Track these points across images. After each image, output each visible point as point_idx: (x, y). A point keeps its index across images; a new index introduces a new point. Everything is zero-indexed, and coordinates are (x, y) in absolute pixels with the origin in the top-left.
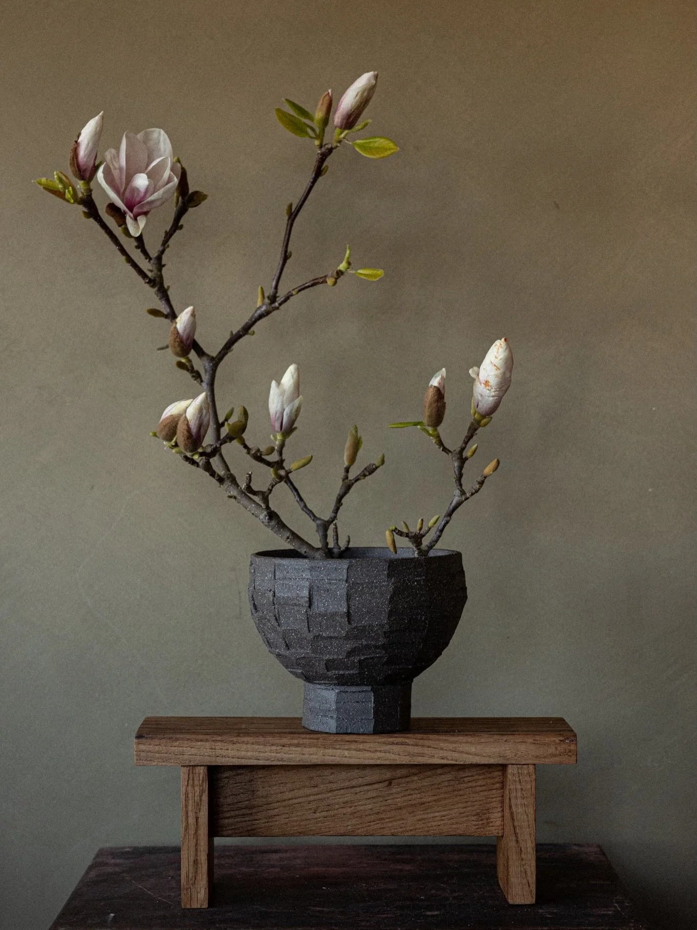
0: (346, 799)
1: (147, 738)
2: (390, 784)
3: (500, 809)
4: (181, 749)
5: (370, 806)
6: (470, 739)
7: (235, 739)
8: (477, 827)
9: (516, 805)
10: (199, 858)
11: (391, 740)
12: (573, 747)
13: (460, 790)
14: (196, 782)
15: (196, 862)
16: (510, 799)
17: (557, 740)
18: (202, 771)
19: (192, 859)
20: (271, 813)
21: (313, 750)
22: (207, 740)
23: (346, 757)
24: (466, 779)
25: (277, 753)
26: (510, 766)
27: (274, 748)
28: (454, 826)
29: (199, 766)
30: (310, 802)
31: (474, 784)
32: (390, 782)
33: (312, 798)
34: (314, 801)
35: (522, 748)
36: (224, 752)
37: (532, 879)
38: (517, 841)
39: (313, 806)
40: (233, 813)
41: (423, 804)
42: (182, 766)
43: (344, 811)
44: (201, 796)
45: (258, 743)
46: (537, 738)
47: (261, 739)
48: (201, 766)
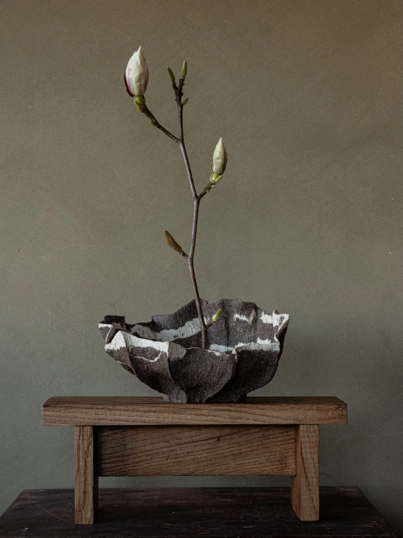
0: (188, 450)
1: (51, 407)
2: (219, 440)
3: (294, 457)
4: (74, 414)
5: (206, 455)
6: (274, 407)
7: (112, 407)
8: (278, 469)
9: (306, 453)
10: (87, 490)
11: (220, 408)
12: (344, 413)
13: (267, 444)
14: (85, 437)
15: (85, 492)
16: (301, 448)
17: (333, 407)
18: (89, 430)
19: (82, 491)
20: (137, 460)
21: (165, 415)
22: (92, 408)
23: (188, 420)
24: (271, 437)
25: (141, 417)
26: (302, 425)
27: (139, 413)
28: (263, 469)
29: (87, 426)
30: (163, 453)
31: (275, 440)
32: (218, 438)
33: (165, 449)
34: (167, 451)
35: (310, 413)
36: (104, 417)
37: (317, 503)
38: (306, 478)
39: (166, 455)
40: (111, 460)
41: (241, 453)
42: (75, 426)
43: (187, 458)
44: (88, 447)
45: (128, 411)
46: (321, 406)
47: (130, 407)
48: (88, 426)
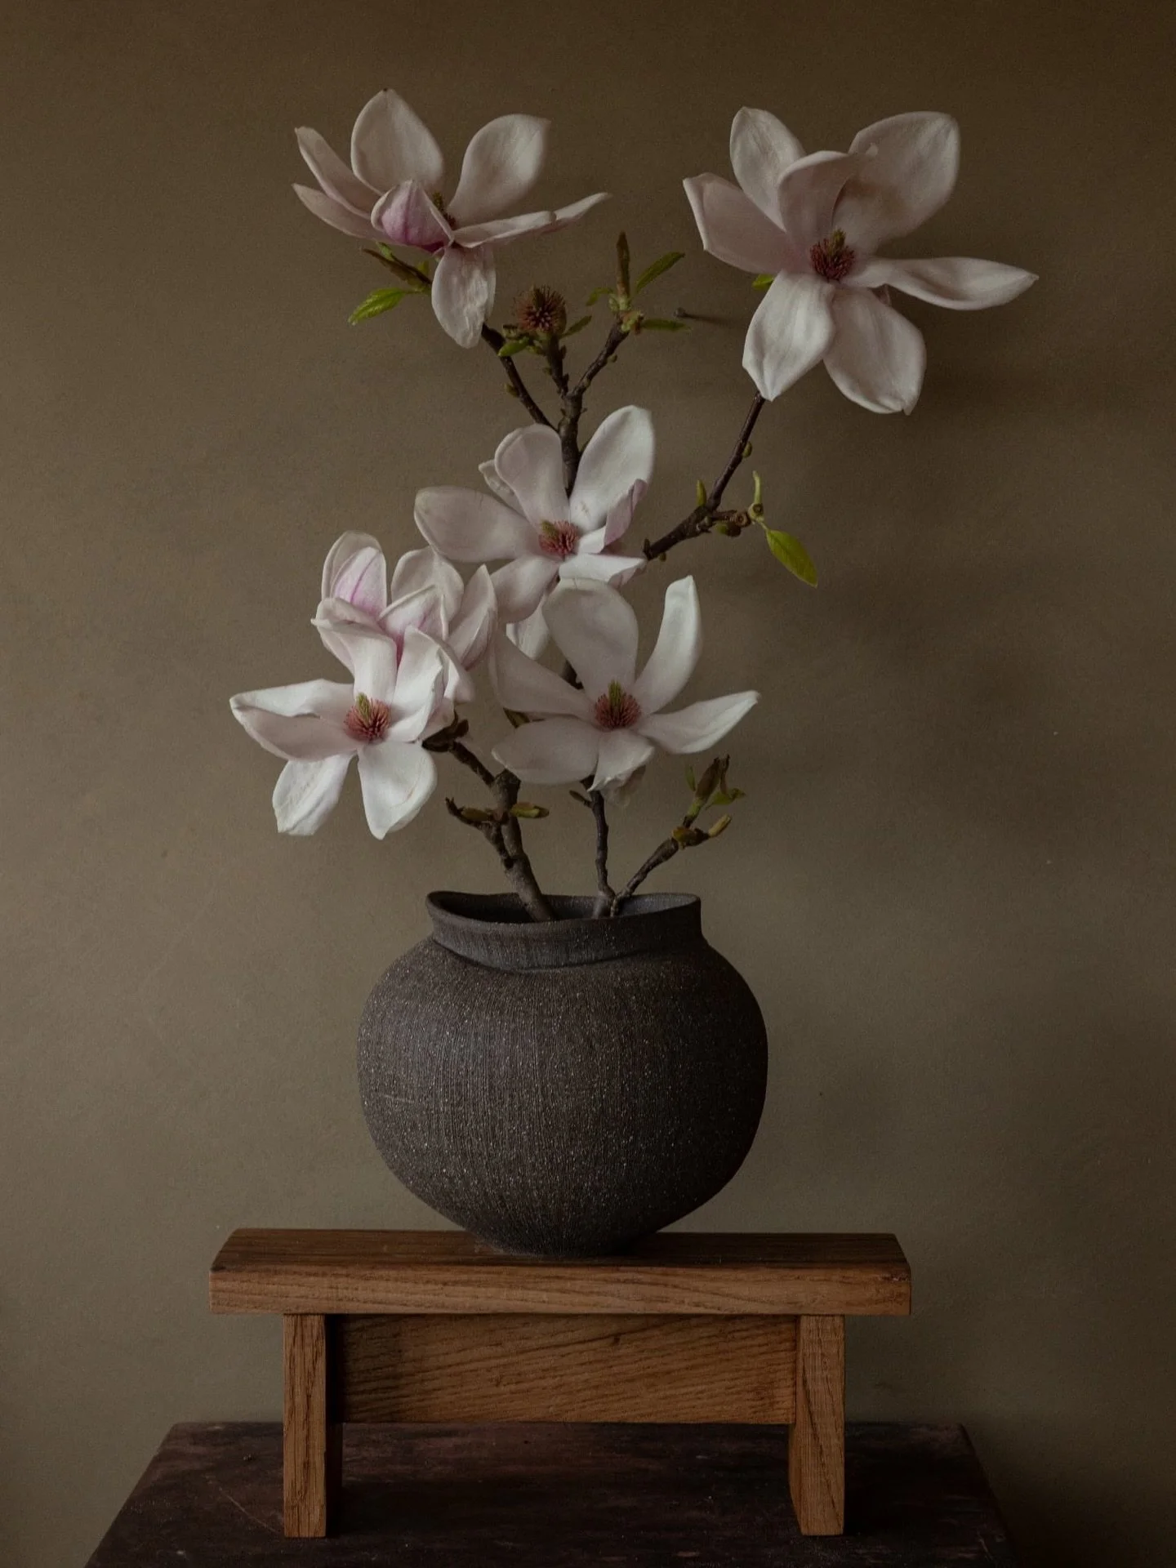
0: (546, 1365)
1: (229, 1271)
2: (617, 1340)
3: (790, 1383)
4: (283, 1287)
5: (586, 1376)
6: (741, 1274)
7: (368, 1273)
8: (753, 1410)
9: (814, 1379)
10: (311, 1460)
11: (616, 1275)
12: (904, 1289)
13: (728, 1352)
14: (307, 1341)
15: (307, 1465)
16: (804, 1370)
17: (879, 1276)
18: (316, 1323)
19: (300, 1461)
20: (429, 1386)
21: (492, 1291)
22: (324, 1275)
23: (544, 1302)
24: (737, 1335)
25: (435, 1295)
26: (805, 1317)
27: (430, 1287)
28: (718, 1408)
29: (311, 1314)
30: (489, 1370)
31: (749, 1342)
32: (616, 1338)
33: (494, 1362)
34: (497, 1367)
35: (824, 1289)
36: (349, 1293)
37: (839, 1496)
38: (815, 1436)
39: (496, 1374)
40: (368, 1386)
41: (668, 1373)
42: (285, 1314)
43: (543, 1383)
44: (314, 1362)
45: (405, 1280)
46: (850, 1273)
47: (410, 1273)
48: (314, 1314)
